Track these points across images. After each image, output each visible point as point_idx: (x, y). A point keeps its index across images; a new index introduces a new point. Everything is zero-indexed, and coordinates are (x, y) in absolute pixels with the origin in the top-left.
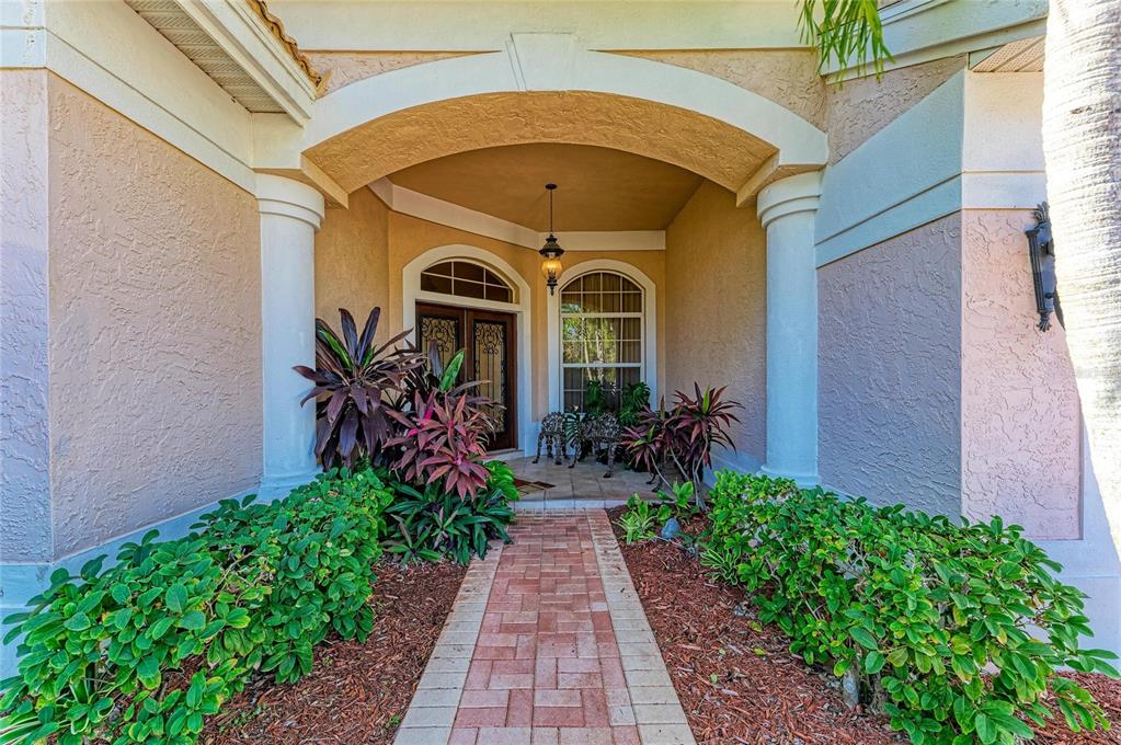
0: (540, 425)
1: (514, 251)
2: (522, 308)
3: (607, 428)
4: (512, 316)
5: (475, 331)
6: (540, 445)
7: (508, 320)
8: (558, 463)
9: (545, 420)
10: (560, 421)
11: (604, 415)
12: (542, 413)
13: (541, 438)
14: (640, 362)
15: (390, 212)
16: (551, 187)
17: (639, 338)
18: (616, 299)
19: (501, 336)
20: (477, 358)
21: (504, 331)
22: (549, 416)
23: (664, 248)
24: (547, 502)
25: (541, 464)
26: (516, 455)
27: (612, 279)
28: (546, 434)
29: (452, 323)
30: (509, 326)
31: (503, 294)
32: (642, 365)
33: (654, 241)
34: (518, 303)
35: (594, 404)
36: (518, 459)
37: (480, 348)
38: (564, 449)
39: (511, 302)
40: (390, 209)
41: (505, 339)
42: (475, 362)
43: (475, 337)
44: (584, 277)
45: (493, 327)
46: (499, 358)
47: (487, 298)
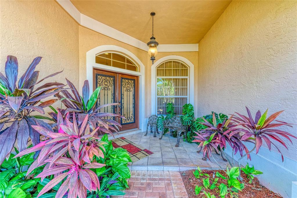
0: (148, 120)
1: (138, 51)
2: (141, 73)
3: (176, 122)
4: (137, 77)
5: (122, 82)
6: (147, 128)
7: (135, 78)
8: (155, 136)
9: (150, 118)
10: (156, 119)
11: (174, 117)
12: (149, 115)
13: (148, 125)
14: (187, 95)
15: (79, 26)
16: (153, 14)
17: (187, 86)
18: (178, 71)
19: (133, 85)
20: (123, 93)
21: (134, 83)
22: (151, 116)
23: (198, 51)
24: (149, 167)
25: (148, 136)
26: (138, 131)
27: (177, 63)
28: (150, 124)
29: (112, 79)
30: (136, 81)
31: (134, 68)
32: (188, 97)
33: (194, 48)
34: (139, 71)
35: (170, 112)
36: (139, 133)
37: (124, 89)
38: (157, 130)
39: (137, 71)
40: (79, 25)
41: (134, 86)
42: (122, 94)
43: (122, 85)
44: (166, 63)
45: (129, 81)
46: (132, 94)
47: (127, 69)
